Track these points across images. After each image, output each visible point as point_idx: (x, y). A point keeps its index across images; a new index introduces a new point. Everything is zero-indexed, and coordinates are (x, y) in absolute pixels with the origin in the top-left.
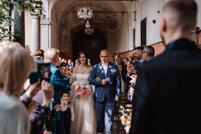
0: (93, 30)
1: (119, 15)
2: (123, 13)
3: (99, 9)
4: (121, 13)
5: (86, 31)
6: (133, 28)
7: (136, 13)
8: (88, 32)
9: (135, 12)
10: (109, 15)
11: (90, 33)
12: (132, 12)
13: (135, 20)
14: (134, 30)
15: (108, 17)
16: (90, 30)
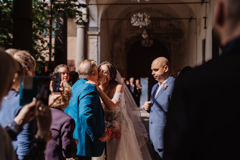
0: (151, 42)
1: (186, 22)
2: (191, 19)
3: (160, 16)
4: (188, 20)
5: (143, 42)
6: (203, 38)
7: (207, 19)
8: (146, 44)
9: (205, 18)
10: (172, 22)
11: (148, 44)
12: (202, 18)
13: (205, 28)
14: (204, 42)
15: (171, 25)
16: (149, 41)
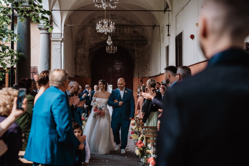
0: (116, 48)
1: (149, 29)
2: (154, 26)
3: (124, 22)
4: (152, 27)
5: (107, 49)
6: (167, 45)
7: (170, 26)
8: (110, 51)
9: (168, 25)
10: (136, 29)
11: (113, 51)
12: (165, 25)
13: (169, 35)
14: (168, 48)
15: (135, 32)
16: (113, 48)
